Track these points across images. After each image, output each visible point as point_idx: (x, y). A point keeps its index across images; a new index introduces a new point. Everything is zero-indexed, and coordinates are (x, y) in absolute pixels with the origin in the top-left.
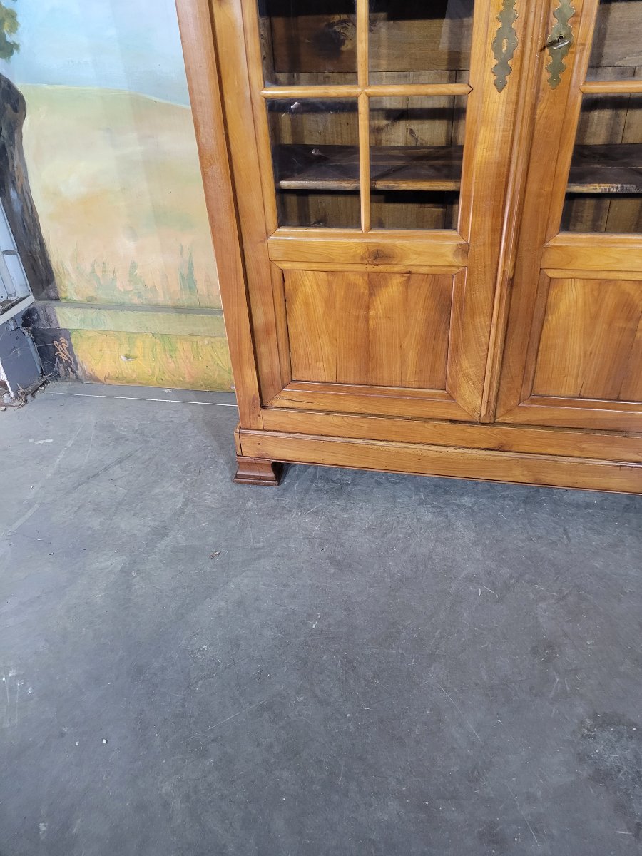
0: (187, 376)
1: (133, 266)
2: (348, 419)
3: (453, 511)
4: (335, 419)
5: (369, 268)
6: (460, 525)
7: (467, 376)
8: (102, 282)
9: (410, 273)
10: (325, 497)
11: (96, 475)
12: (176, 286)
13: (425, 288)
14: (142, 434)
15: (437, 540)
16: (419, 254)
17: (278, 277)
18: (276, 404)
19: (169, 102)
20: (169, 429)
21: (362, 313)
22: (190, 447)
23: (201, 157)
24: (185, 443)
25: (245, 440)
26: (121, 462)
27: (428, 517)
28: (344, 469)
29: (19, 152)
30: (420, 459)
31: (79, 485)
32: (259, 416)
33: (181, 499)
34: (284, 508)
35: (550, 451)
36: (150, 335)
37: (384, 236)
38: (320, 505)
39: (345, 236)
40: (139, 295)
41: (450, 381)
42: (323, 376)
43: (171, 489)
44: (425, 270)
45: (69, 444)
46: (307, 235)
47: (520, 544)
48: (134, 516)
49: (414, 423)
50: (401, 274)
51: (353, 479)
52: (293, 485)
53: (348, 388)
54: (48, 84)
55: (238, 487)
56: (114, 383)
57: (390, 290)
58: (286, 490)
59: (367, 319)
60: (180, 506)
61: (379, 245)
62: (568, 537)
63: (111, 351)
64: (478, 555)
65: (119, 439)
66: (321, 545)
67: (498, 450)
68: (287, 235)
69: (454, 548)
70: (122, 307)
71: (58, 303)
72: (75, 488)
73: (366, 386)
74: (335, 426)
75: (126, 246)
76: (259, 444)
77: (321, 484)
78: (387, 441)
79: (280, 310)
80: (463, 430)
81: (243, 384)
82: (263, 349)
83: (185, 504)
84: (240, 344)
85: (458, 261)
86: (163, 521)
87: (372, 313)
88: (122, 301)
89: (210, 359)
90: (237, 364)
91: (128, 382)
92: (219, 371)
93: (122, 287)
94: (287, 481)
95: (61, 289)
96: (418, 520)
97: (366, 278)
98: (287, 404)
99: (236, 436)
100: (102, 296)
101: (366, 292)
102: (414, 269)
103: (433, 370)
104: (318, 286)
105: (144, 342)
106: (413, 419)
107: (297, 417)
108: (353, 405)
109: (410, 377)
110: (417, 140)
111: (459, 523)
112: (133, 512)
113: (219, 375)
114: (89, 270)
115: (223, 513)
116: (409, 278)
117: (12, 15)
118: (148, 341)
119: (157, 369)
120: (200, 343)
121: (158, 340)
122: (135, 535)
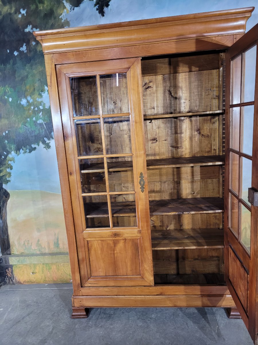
0: (54, 278)
1: (39, 241)
2: (111, 289)
3: (149, 321)
4: (106, 289)
5: (114, 238)
6: (151, 326)
7: (146, 270)
8: (27, 247)
9: (125, 239)
10: (104, 320)
11: (20, 321)
12: (52, 246)
13: (130, 243)
14: (37, 303)
15: (144, 332)
16: (127, 234)
17: (86, 243)
18: (86, 285)
20: (47, 300)
21: (112, 252)
22: (55, 306)
23: (64, 211)
24: (53, 304)
25: (75, 300)
26: (29, 315)
27: (140, 324)
28: (110, 308)
29: (5, 209)
30: (136, 301)
31: (13, 326)
32: (80, 290)
33: (51, 327)
34: (89, 326)
35: (177, 294)
36: (42, 264)
37: (117, 229)
38: (102, 324)
39: (106, 230)
40: (40, 250)
41: (141, 272)
42: (102, 274)
43: (48, 324)
44: (130, 238)
45: (9, 310)
46: (95, 230)
47: (172, 331)
48: (34, 336)
49: (133, 288)
50: (123, 239)
51: (114, 312)
52: (92, 317)
53: (110, 277)
54: (18, 190)
55: (72, 320)
56: (27, 284)
57: (120, 244)
58: (90, 319)
59: (114, 254)
60: (51, 330)
61: (116, 232)
62: (188, 326)
63: (27, 271)
64: (158, 337)
65: (28, 306)
66: (103, 339)
67: (161, 295)
68: (89, 230)
69: (150, 335)
70: (33, 255)
71: (10, 255)
72: (11, 327)
73: (115, 276)
74: (107, 292)
75: (36, 234)
76: (80, 301)
77: (102, 315)
78: (124, 295)
79: (87, 253)
80: (148, 289)
81: (75, 279)
82: (82, 266)
83: (53, 329)
84: (74, 265)
85: (139, 235)
86: (45, 337)
87: (115, 252)
88: (33, 253)
89: (63, 271)
90: (73, 272)
91: (32, 283)
93: (34, 249)
94: (90, 316)
95: (12, 251)
96: (137, 325)
97: (113, 241)
98: (90, 285)
99: (72, 299)
100: (26, 252)
101: (113, 245)
102: (126, 238)
103: (136, 269)
104: (99, 245)
105: (39, 267)
106: (132, 286)
107: (93, 289)
108: (112, 283)
109: (129, 272)
110: (126, 200)
111: (151, 325)
112: (33, 335)
113: (66, 277)
114: (23, 243)
115: (67, 331)
116: (125, 241)
117: (10, 174)
118: (41, 266)
119: (43, 277)
120: (60, 265)
121: (45, 266)
122: (34, 344)
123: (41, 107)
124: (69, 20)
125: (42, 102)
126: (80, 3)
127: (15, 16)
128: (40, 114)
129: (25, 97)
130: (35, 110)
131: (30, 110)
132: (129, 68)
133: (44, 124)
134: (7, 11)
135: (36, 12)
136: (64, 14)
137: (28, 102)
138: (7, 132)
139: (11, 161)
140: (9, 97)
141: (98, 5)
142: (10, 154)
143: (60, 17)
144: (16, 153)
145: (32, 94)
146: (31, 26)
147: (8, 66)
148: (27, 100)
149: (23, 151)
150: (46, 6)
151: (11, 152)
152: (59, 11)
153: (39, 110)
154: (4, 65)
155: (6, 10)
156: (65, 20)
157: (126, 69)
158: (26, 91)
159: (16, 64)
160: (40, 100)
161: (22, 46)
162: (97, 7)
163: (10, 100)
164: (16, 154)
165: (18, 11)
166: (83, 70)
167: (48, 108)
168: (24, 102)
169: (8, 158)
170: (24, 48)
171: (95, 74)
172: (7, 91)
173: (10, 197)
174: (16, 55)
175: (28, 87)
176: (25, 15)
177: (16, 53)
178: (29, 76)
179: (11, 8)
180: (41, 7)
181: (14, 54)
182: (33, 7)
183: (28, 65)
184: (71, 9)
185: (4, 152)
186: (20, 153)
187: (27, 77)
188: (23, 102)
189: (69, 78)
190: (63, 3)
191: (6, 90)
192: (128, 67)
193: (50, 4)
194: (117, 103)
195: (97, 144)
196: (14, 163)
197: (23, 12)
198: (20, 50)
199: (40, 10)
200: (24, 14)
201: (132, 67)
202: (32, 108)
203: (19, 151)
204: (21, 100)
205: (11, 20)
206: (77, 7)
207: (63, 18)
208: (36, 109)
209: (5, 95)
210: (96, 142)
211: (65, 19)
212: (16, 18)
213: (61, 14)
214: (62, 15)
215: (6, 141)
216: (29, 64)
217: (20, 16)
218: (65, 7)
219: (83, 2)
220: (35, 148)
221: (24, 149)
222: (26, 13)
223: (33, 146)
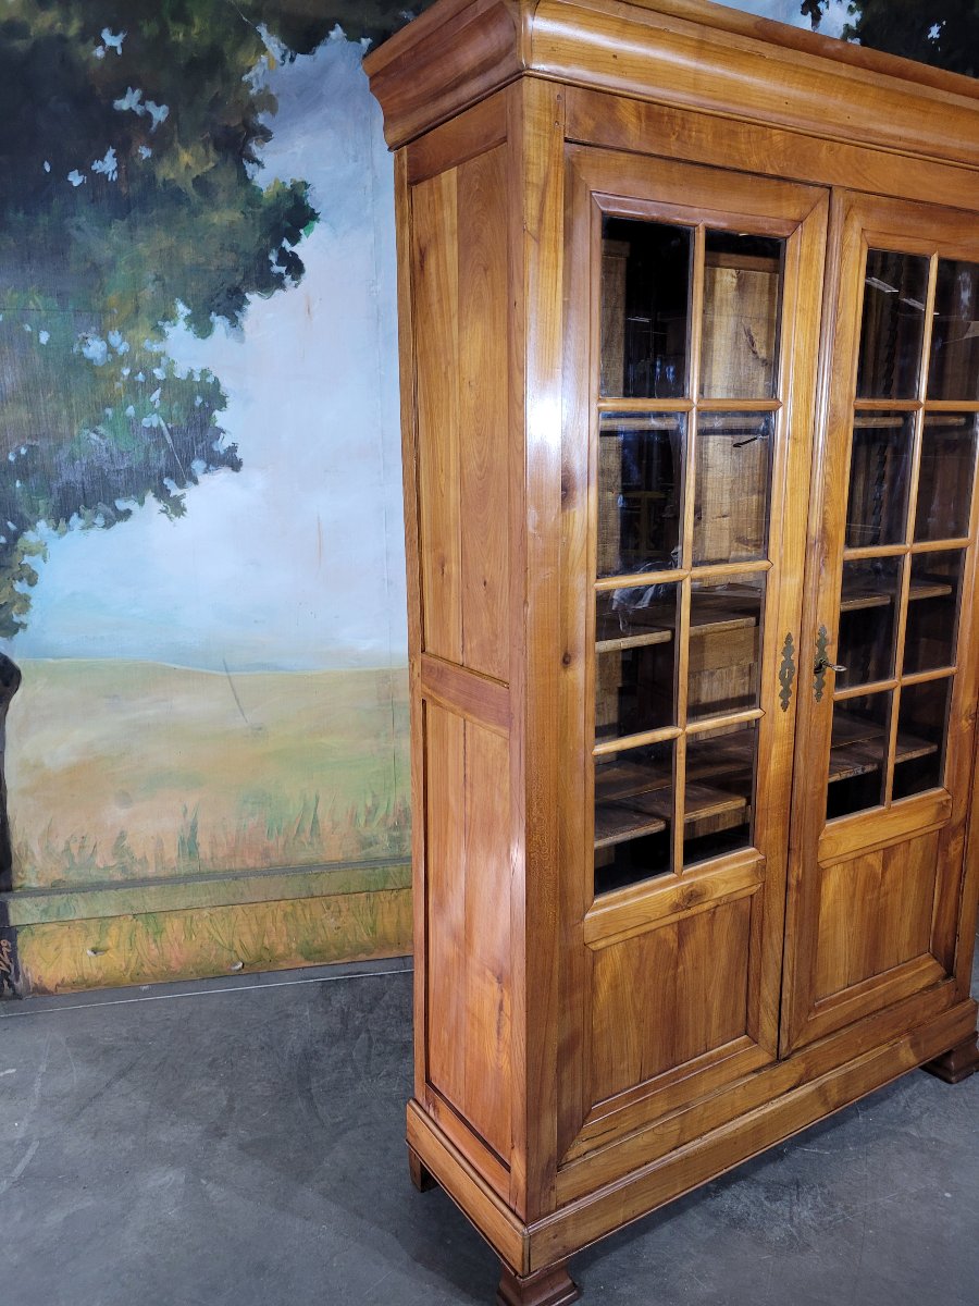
0: (173, 964)
1: (122, 836)
8: (76, 860)
10: (390, 1059)
11: (100, 1094)
12: (171, 853)
14: (136, 1039)
19: (190, 668)
20: (169, 1027)
22: (207, 1041)
24: (198, 1038)
26: (124, 1074)
31: (81, 1110)
33: (223, 1097)
36: (131, 917)
38: (390, 1067)
40: (124, 870)
43: (205, 1089)
45: (42, 1068)
48: (172, 1125)
52: (350, 1055)
54: (54, 658)
56: (69, 991)
60: (225, 1103)
63: (72, 946)
65: (108, 1051)
70: (99, 886)
71: (10, 894)
72: (78, 1114)
75: (115, 814)
77: (381, 1047)
83: (231, 1101)
86: (213, 1123)
88: (100, 879)
89: (207, 935)
91: (89, 987)
92: (217, 950)
93: (104, 862)
95: (18, 876)
100: (74, 877)
105: (120, 928)
112: (169, 1123)
113: (216, 956)
114: (61, 846)
115: (281, 1099)
117: (26, 600)
118: (126, 926)
119: (133, 961)
120: (196, 917)
121: (140, 923)
122: (184, 1144)
123: (159, 373)
124: (274, 93)
125: (164, 354)
126: (317, 44)
127: (81, 48)
128: (154, 395)
129: (103, 335)
130: (136, 383)
131: (118, 380)
133: (165, 429)
134: (52, 27)
135: (160, 48)
136: (257, 70)
137: (111, 350)
138: (23, 451)
139: (31, 553)
140: (38, 328)
142: (30, 532)
143: (245, 78)
144: (55, 529)
145: (127, 325)
146: (138, 93)
147: (43, 220)
148: (109, 345)
149: (81, 522)
150: (195, 34)
151: (35, 524)
152: (242, 58)
153: (152, 383)
154: (27, 213)
155: (46, 25)
156: (260, 90)
158: (104, 311)
159: (73, 215)
160: (156, 348)
161: (101, 157)
163: (44, 337)
164: (53, 532)
165: (91, 35)
167: (184, 378)
168: (95, 349)
169: (21, 544)
170: (108, 165)
172: (32, 305)
173: (22, 683)
174: (75, 184)
175: (113, 298)
176: (119, 52)
177: (76, 179)
178: (122, 261)
179: (67, 20)
180: (178, 33)
181: (70, 179)
182: (149, 29)
183: (119, 226)
184: (283, 57)
185: (9, 523)
186: (69, 528)
187: (112, 265)
188: (91, 348)
190: (259, 35)
191: (28, 303)
193: (213, 29)
196: (45, 561)
197: (112, 40)
198: (93, 168)
199: (177, 44)
200: (113, 49)
202: (126, 372)
203: (67, 521)
204: (84, 343)
205: (62, 62)
206: (303, 53)
207: (254, 81)
208: (140, 377)
209: (23, 321)
211: (262, 86)
212: (84, 58)
213: (250, 69)
214: (252, 74)
215: (18, 484)
216: (123, 219)
217: (99, 52)
218: (262, 49)
219: (328, 40)
220: (128, 513)
221: (88, 513)
222: (122, 44)
223: (121, 505)
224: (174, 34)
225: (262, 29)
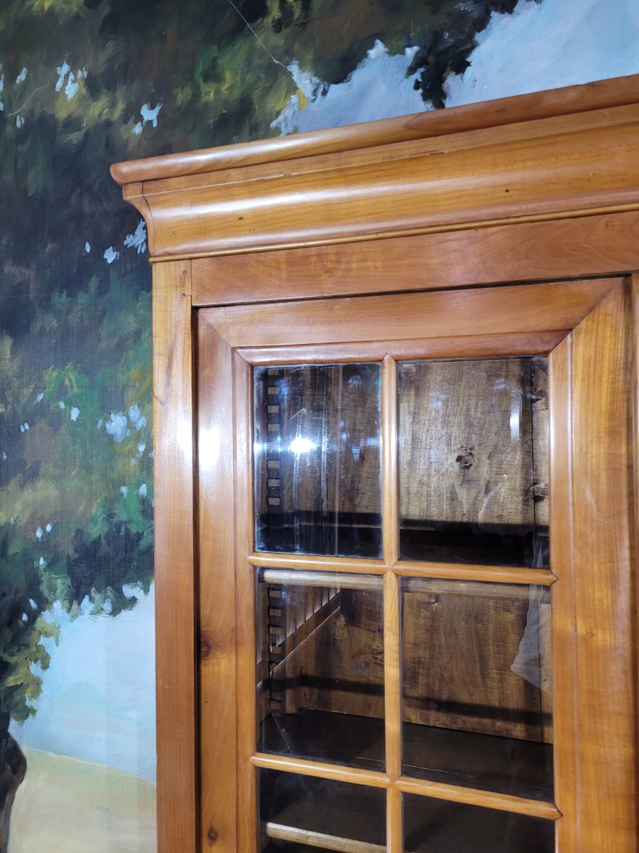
117: (38, 683)
126: (353, 68)
127: (123, 129)
129: (123, 409)
130: (149, 459)
131: (134, 457)
132: (562, 332)
134: (100, 115)
135: (193, 111)
136: (287, 113)
137: (130, 425)
138: (49, 528)
139: (47, 635)
140: (70, 404)
141: (422, 70)
142: (47, 611)
143: (274, 124)
144: (69, 610)
145: (145, 400)
147: (82, 299)
148: (129, 420)
149: (91, 607)
150: (226, 90)
151: (51, 604)
152: (271, 103)
154: (68, 295)
155: (97, 113)
157: (547, 337)
158: (128, 385)
159: (108, 291)
161: (132, 232)
162: (417, 76)
163: (75, 413)
164: (66, 614)
165: (133, 113)
166: (320, 333)
168: (117, 424)
169: (39, 624)
170: (137, 238)
171: (376, 355)
172: (67, 382)
173: (28, 774)
174: (110, 261)
176: (155, 124)
177: (110, 256)
178: (145, 334)
179: (113, 105)
180: (209, 94)
181: (105, 257)
182: (183, 95)
183: (145, 296)
184: (315, 93)
185: (31, 601)
186: (80, 611)
187: (136, 337)
188: (113, 424)
189: (252, 366)
190: (290, 74)
191: (64, 381)
192: (559, 326)
193: (243, 80)
194: (474, 462)
195: (369, 630)
196: (57, 645)
197: (149, 114)
198: (125, 243)
199: (207, 104)
200: (150, 122)
201: (583, 325)
202: (142, 448)
203: (79, 604)
204: (107, 419)
205: (106, 146)
206: (336, 83)
207: (283, 125)
209: (59, 399)
210: (364, 619)
211: (291, 129)
212: (125, 138)
213: (278, 113)
214: (281, 118)
215: (42, 562)
217: (138, 129)
218: (293, 88)
219: (366, 61)
220: (133, 600)
221: (97, 597)
222: (158, 116)
223: (128, 591)
224: (206, 94)
225: (294, 68)
